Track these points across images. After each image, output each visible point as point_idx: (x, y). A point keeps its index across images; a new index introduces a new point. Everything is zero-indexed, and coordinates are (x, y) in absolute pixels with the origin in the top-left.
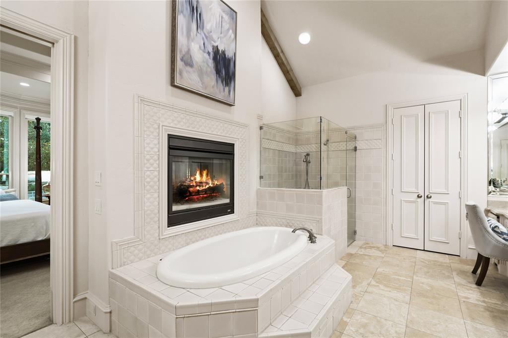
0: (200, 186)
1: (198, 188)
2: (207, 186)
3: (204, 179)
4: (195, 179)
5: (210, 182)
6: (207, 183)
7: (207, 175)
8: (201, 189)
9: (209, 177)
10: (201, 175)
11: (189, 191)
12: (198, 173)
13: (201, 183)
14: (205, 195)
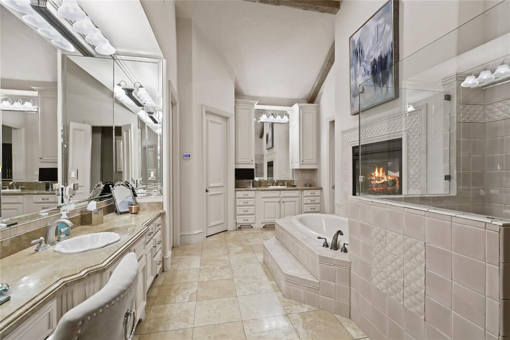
0: (378, 180)
1: (377, 182)
2: (383, 181)
3: (381, 175)
4: (375, 174)
5: (385, 177)
6: (383, 178)
7: (383, 171)
8: (378, 182)
9: (384, 173)
10: (379, 172)
11: (371, 184)
12: (377, 169)
13: (379, 178)
14: (382, 188)
